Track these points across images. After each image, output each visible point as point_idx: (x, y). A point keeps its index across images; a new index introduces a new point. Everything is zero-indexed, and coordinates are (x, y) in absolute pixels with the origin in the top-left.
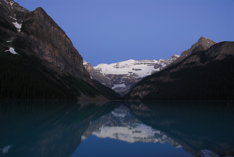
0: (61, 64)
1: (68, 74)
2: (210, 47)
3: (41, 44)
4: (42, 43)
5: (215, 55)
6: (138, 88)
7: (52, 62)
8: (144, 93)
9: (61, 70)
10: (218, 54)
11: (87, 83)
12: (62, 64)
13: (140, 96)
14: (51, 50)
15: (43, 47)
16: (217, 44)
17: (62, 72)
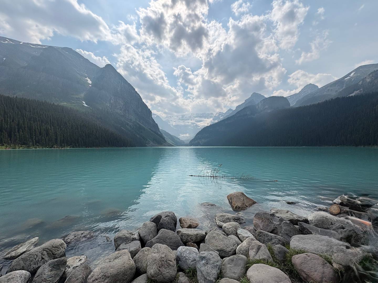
0: (131, 116)
1: (139, 125)
2: (261, 101)
3: (112, 99)
4: (113, 97)
5: (264, 108)
6: (198, 137)
7: (123, 114)
8: (203, 140)
9: (132, 121)
10: (267, 107)
11: (155, 132)
12: (133, 117)
13: (201, 143)
14: (123, 104)
15: (114, 101)
16: (267, 98)
17: (133, 123)
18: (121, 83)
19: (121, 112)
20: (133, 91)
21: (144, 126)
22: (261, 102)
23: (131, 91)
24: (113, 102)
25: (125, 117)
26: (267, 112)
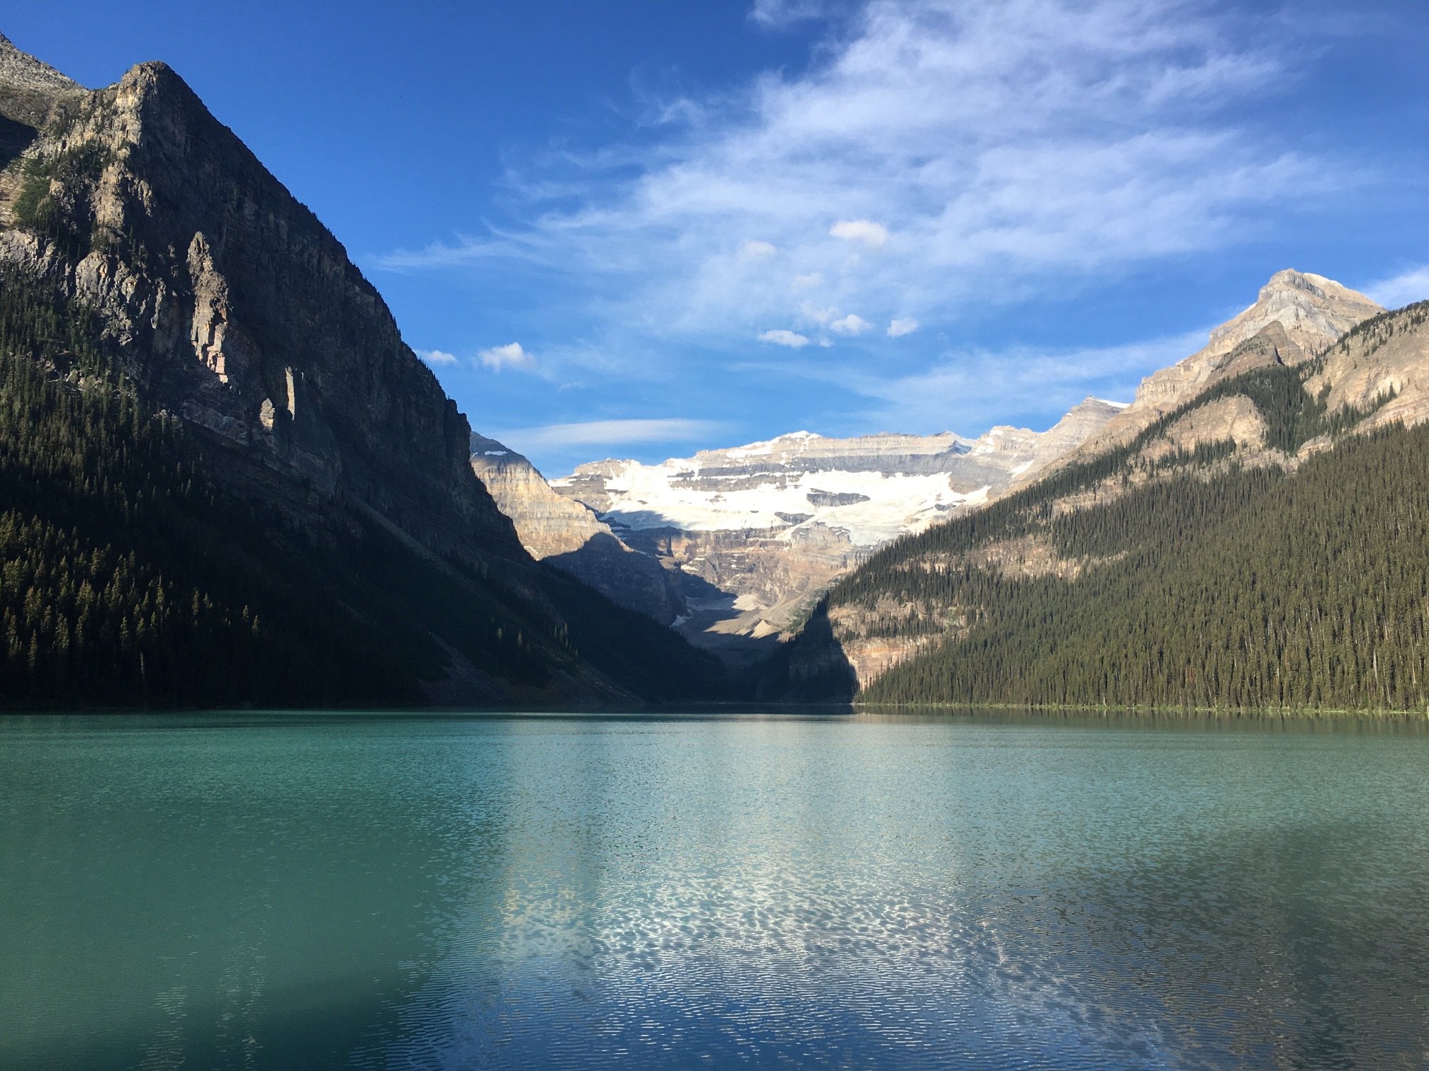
0: (311, 457)
1: (368, 524)
2: (1341, 341)
8: (876, 651)
9: (313, 500)
14: (244, 360)
17: (320, 513)
18: (240, 207)
19: (228, 427)
20: (327, 263)
21: (406, 538)
22: (1346, 348)
23: (315, 261)
24: (168, 351)
25: (262, 462)
26: (1400, 425)
